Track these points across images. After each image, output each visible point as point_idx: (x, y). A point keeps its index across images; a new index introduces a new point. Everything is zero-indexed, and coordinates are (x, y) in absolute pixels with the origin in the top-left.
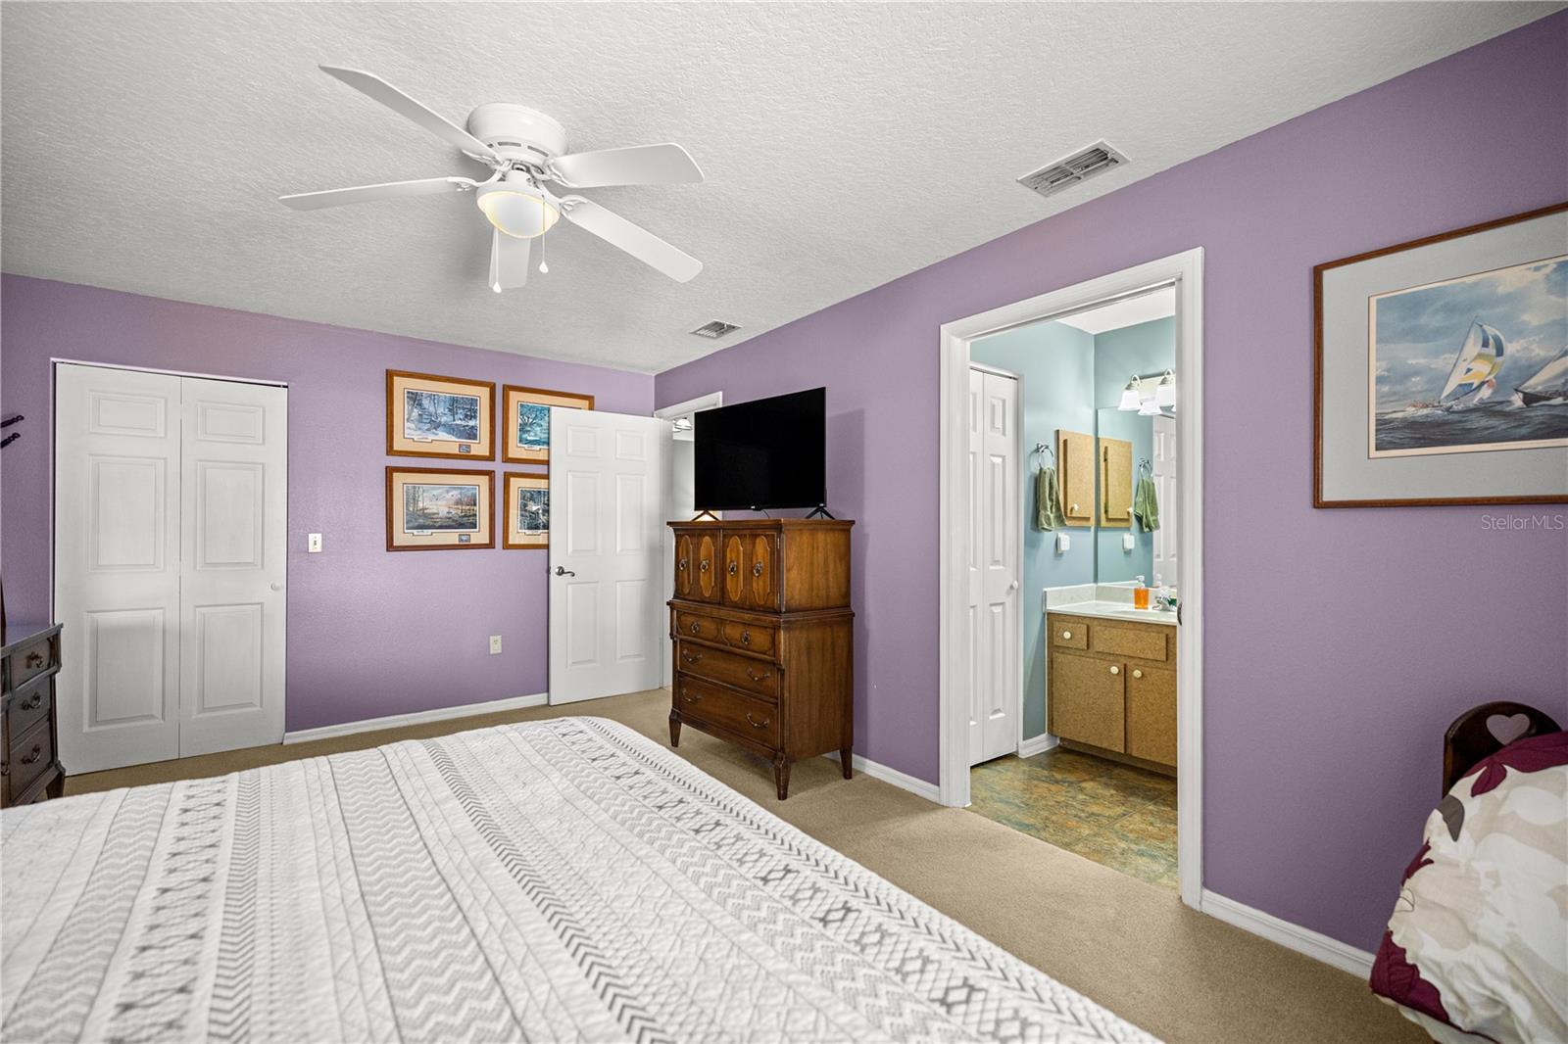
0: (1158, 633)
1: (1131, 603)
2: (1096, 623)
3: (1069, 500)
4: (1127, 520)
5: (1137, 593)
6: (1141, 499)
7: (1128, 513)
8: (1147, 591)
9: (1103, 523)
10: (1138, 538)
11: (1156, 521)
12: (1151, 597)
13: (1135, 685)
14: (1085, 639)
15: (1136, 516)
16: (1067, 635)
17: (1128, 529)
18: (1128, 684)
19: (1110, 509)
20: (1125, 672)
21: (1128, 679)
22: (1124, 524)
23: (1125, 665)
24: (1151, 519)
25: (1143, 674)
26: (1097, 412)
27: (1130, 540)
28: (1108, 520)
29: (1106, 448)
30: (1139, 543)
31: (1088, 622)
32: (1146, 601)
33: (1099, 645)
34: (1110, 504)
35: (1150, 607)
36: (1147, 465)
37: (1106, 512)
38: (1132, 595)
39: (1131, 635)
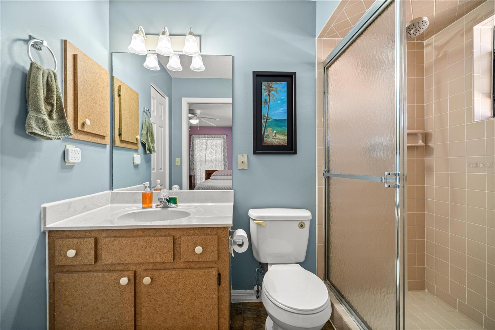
0: (166, 236)
1: (139, 203)
2: (104, 234)
3: (79, 114)
4: (136, 144)
5: (144, 195)
6: (145, 132)
7: (137, 139)
8: (152, 193)
9: (118, 143)
10: (143, 158)
11: (153, 147)
12: (155, 198)
13: (144, 290)
14: (93, 253)
15: (141, 142)
16: (71, 253)
17: (136, 151)
18: (138, 291)
19: (123, 134)
20: (135, 280)
21: (137, 285)
22: (133, 147)
23: (135, 272)
24: (151, 145)
25: (152, 279)
26: (111, 54)
27: (138, 158)
28: (121, 141)
29: (120, 87)
30: (143, 160)
31: (95, 235)
32: (151, 201)
33: (107, 258)
34: (123, 130)
35: (154, 205)
36: (148, 112)
37: (120, 135)
38: (140, 197)
39: (141, 242)
